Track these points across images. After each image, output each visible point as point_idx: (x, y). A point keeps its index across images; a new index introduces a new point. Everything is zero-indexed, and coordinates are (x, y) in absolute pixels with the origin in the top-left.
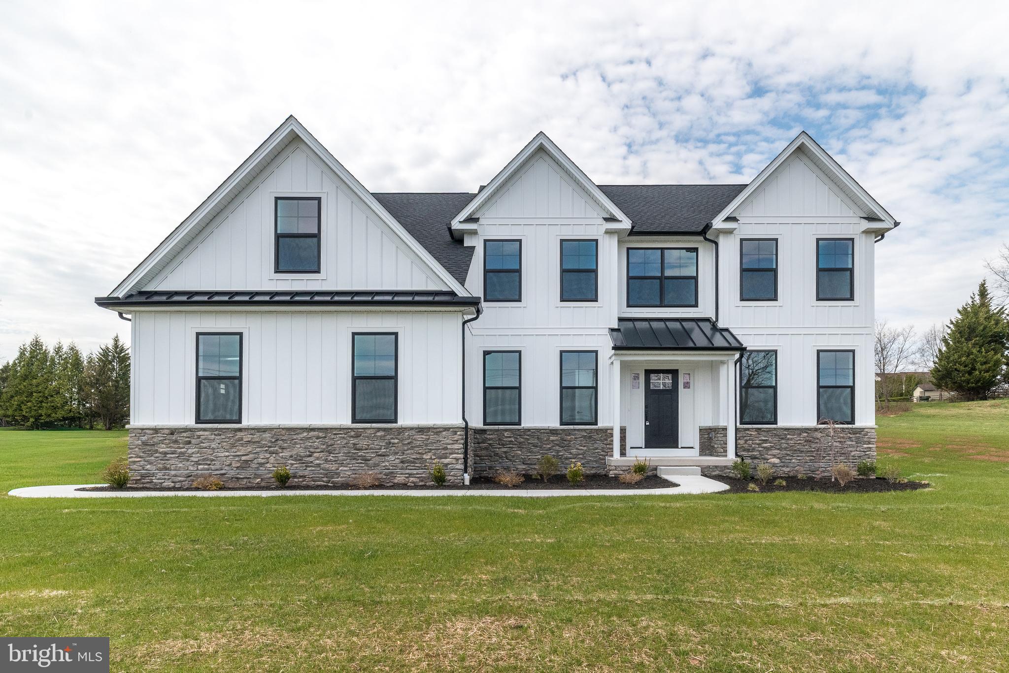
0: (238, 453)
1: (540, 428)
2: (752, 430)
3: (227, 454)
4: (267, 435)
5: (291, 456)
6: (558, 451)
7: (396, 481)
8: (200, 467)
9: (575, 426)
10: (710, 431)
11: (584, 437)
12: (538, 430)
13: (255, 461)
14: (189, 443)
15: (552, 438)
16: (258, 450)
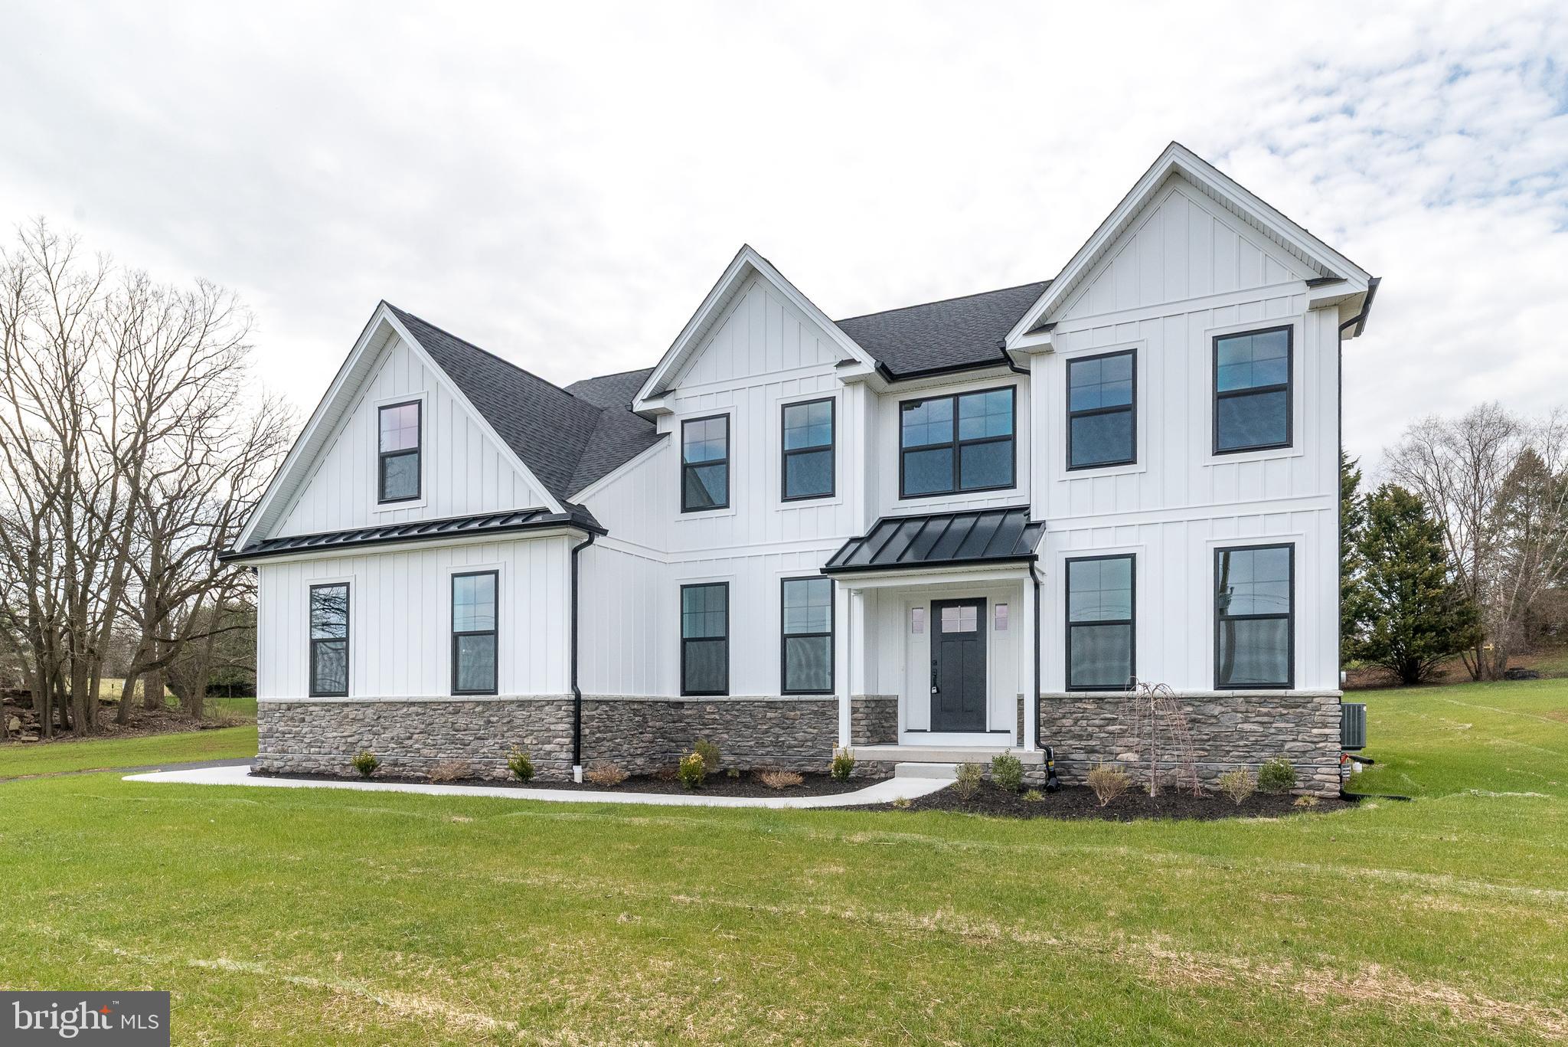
0: (345, 734)
1: (754, 699)
2: (1087, 701)
3: (335, 734)
4: (370, 711)
5: (392, 739)
6: (778, 736)
7: (495, 774)
8: (312, 750)
9: (801, 696)
11: (815, 713)
12: (751, 702)
13: (359, 744)
14: (303, 720)
15: (769, 715)
16: (363, 729)
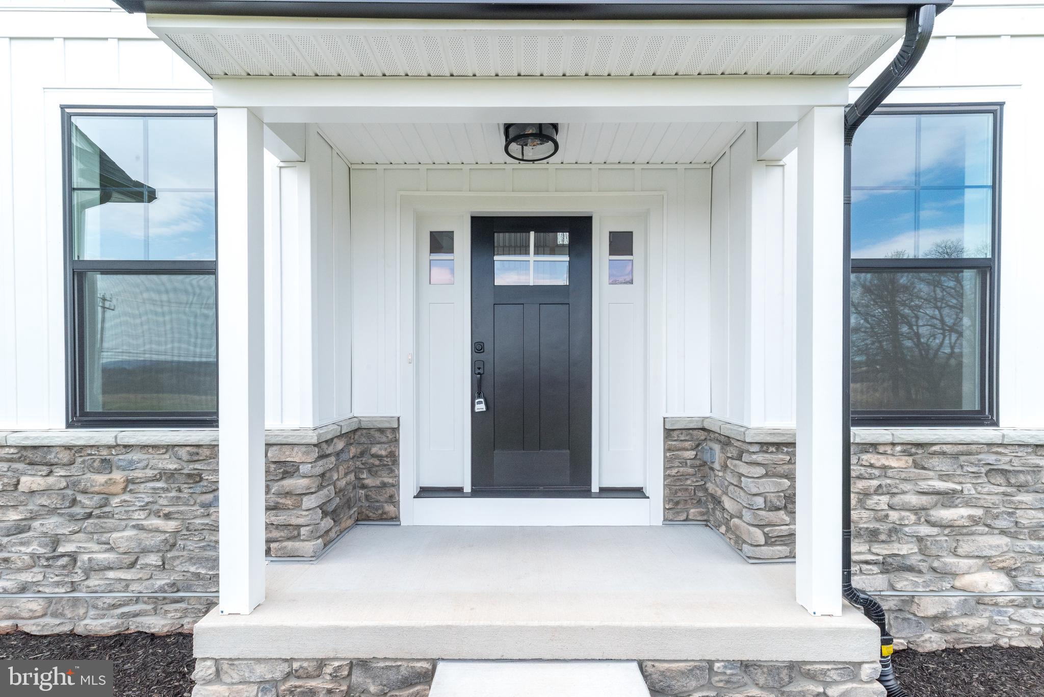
2: (889, 449)
6: (55, 539)
9: (129, 430)
10: (702, 435)
11: (169, 476)
15: (27, 481)
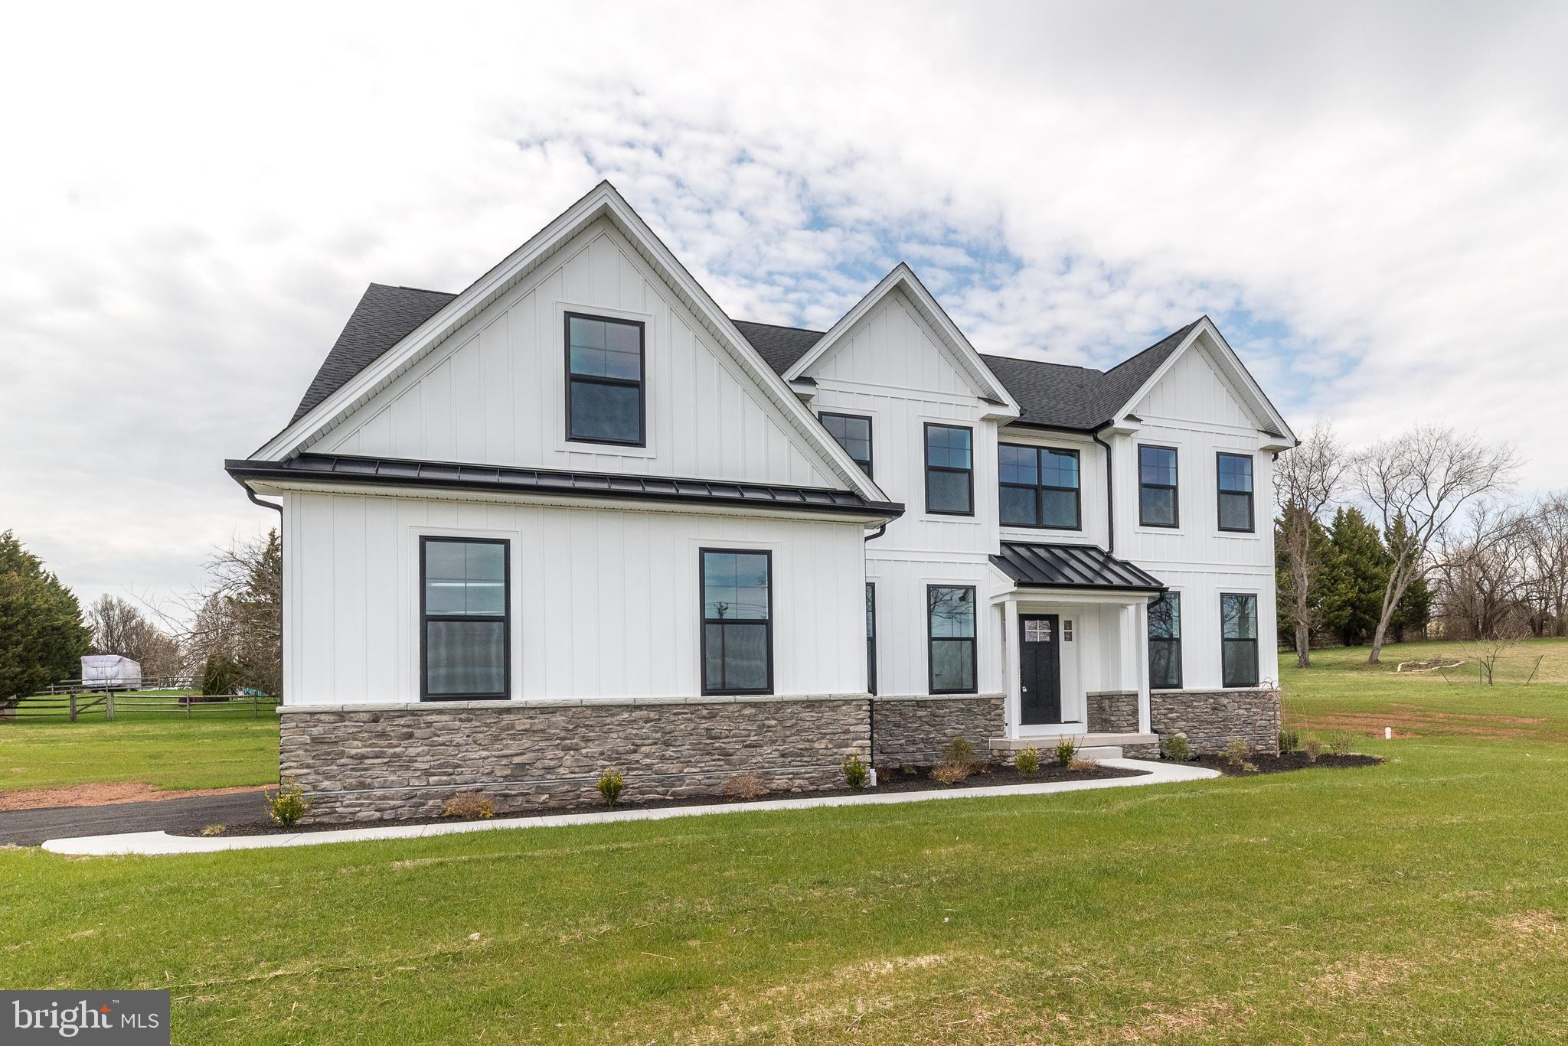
0: (506, 752)
1: (905, 699)
2: (1160, 696)
3: (485, 754)
4: (558, 718)
5: (602, 753)
6: (929, 732)
7: (774, 786)
8: (432, 779)
11: (962, 710)
12: (901, 701)
13: (539, 764)
14: (410, 736)
16: (542, 744)
